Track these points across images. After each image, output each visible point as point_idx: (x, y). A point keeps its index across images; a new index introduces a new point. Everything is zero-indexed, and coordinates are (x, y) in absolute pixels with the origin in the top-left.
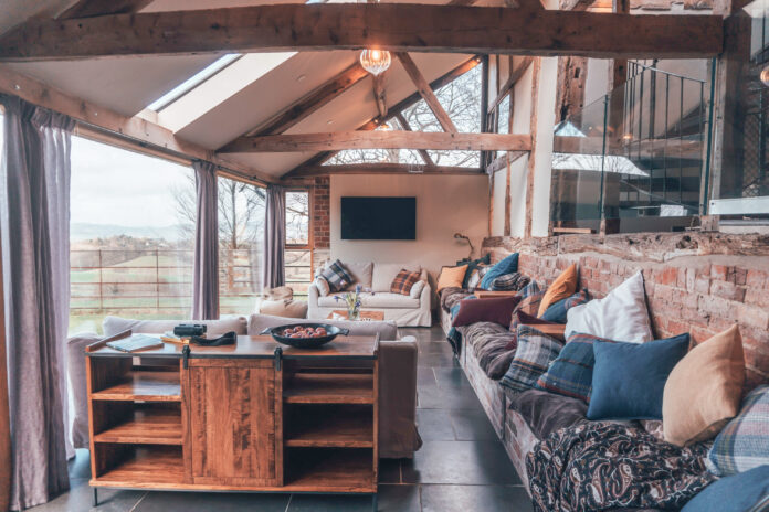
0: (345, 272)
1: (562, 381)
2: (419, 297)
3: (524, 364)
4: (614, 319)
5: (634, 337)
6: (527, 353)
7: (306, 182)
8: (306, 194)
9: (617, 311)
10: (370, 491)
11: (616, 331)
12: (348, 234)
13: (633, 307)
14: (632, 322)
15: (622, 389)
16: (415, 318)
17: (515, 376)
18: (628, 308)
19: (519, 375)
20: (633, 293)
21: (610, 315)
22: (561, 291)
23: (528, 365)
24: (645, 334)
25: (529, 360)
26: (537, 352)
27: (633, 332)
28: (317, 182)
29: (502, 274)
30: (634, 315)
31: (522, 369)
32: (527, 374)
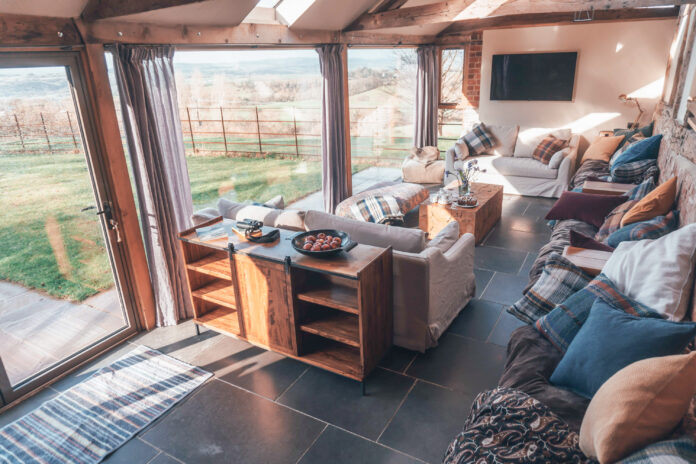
0: (487, 136)
1: (552, 330)
2: (557, 167)
3: (535, 298)
4: (647, 273)
5: (656, 302)
6: (542, 287)
7: (462, 38)
8: (462, 51)
9: (652, 265)
10: (356, 379)
11: (644, 287)
12: (497, 94)
13: (673, 265)
14: (661, 283)
15: (587, 365)
16: (552, 187)
17: (522, 309)
18: (665, 264)
19: (527, 308)
20: (680, 247)
21: (645, 267)
22: (645, 210)
23: (539, 301)
24: (671, 301)
25: (541, 295)
26: (554, 288)
27: (658, 295)
28: (472, 38)
29: (632, 161)
30: (668, 274)
31: (531, 303)
32: (534, 309)
